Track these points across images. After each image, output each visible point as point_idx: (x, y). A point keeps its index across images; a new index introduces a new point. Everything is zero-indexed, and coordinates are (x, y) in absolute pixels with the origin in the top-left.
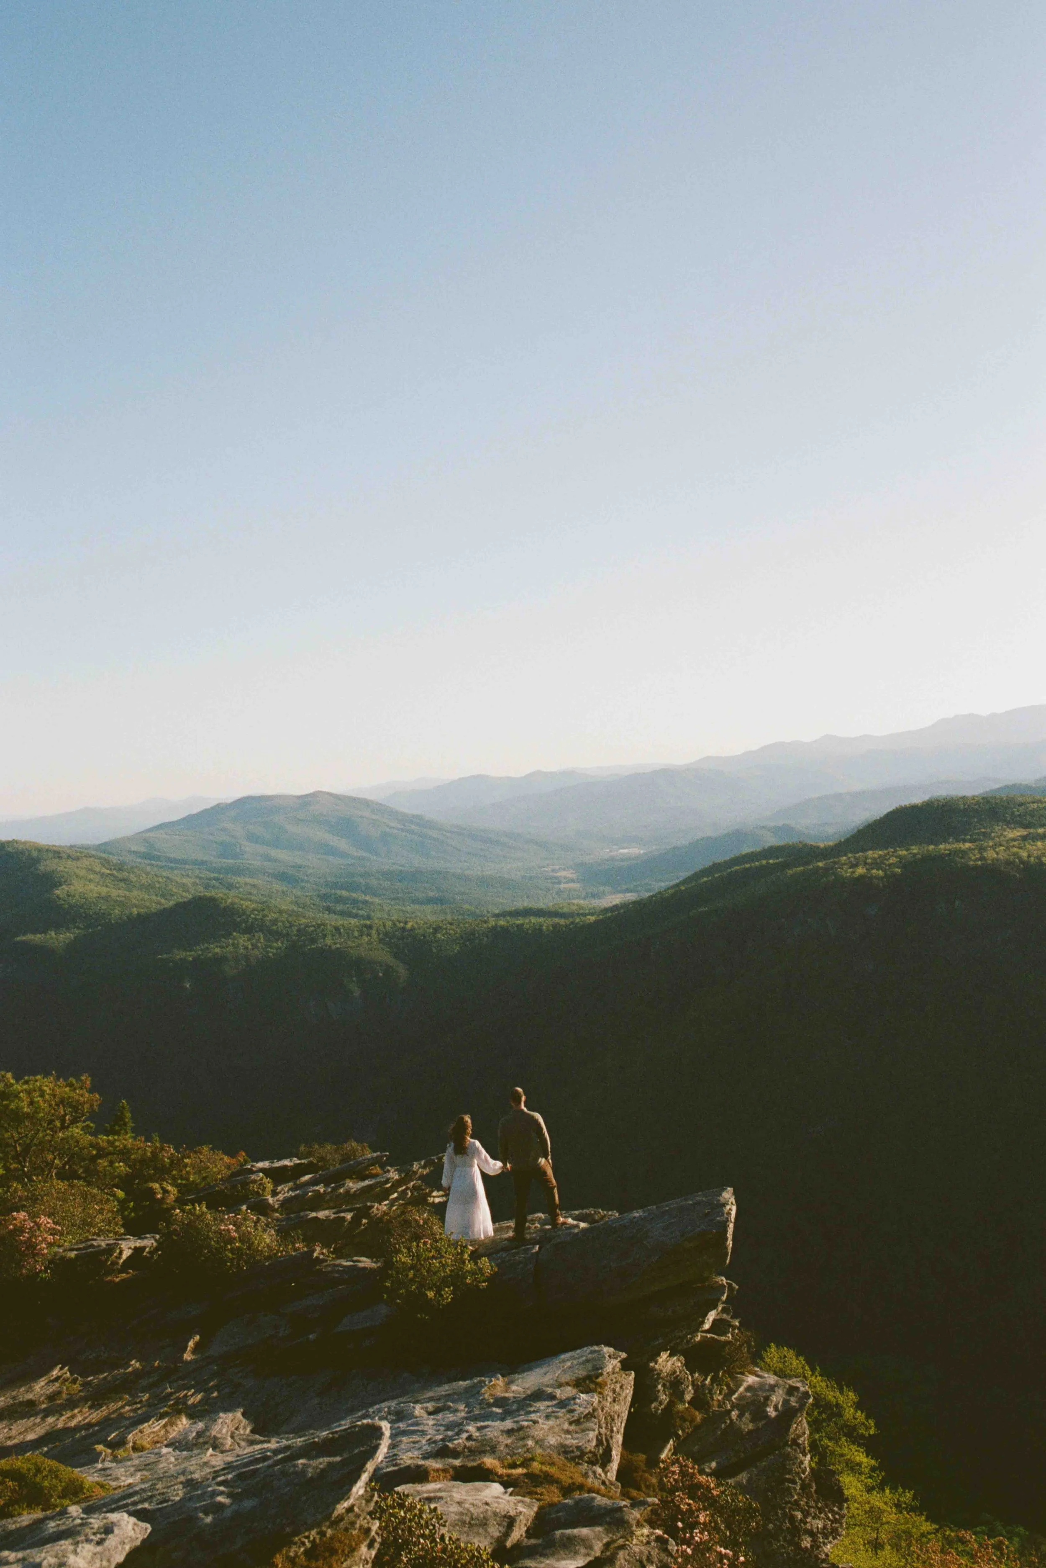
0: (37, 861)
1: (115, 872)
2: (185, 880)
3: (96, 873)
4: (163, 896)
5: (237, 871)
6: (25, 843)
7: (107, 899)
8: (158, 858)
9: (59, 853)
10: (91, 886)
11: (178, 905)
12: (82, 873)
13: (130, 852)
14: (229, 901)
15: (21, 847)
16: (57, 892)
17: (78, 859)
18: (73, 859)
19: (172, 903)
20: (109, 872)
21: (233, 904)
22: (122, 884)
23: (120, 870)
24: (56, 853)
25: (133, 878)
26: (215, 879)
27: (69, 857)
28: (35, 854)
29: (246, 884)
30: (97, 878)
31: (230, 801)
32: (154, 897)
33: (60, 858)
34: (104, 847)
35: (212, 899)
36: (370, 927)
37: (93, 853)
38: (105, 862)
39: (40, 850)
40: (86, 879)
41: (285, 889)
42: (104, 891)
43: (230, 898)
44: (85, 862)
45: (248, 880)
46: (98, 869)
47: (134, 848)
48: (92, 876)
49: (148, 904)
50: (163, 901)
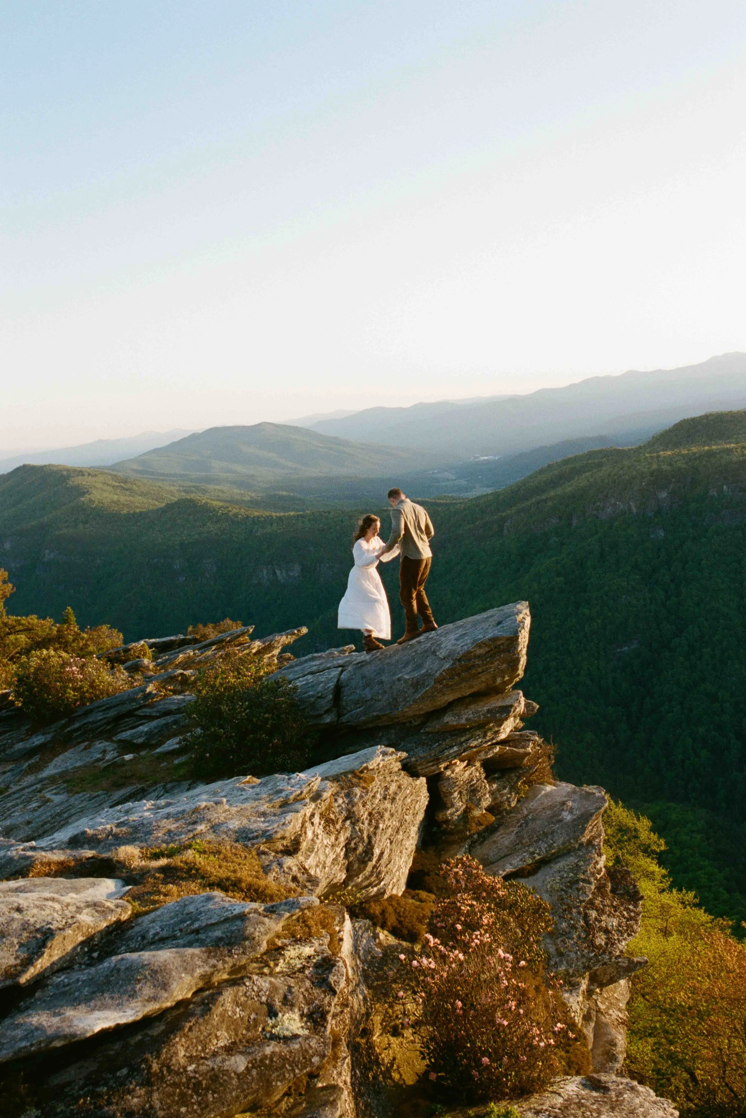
0: (68, 477)
1: (122, 484)
2: (172, 488)
3: (108, 485)
4: (157, 500)
5: (208, 480)
6: (58, 466)
7: (117, 503)
8: (153, 474)
9: (81, 471)
10: (105, 495)
11: (168, 505)
12: (99, 485)
13: (132, 470)
14: (204, 501)
15: (55, 469)
16: (82, 499)
17: (96, 475)
18: (92, 476)
19: (163, 505)
20: (117, 484)
21: (206, 503)
22: (128, 493)
23: (125, 482)
24: (81, 473)
25: (135, 487)
26: (193, 487)
27: (89, 474)
28: (65, 473)
29: (215, 490)
30: (110, 489)
31: (201, 432)
32: (151, 501)
33: (83, 475)
34: (113, 468)
35: (191, 501)
36: (303, 516)
37: (107, 471)
38: (115, 477)
39: (68, 470)
40: (102, 490)
41: (243, 492)
42: (115, 498)
43: (203, 499)
44: (101, 478)
45: (217, 487)
46: (110, 483)
47: (135, 467)
48: (106, 488)
49: (146, 506)
50: (157, 503)
